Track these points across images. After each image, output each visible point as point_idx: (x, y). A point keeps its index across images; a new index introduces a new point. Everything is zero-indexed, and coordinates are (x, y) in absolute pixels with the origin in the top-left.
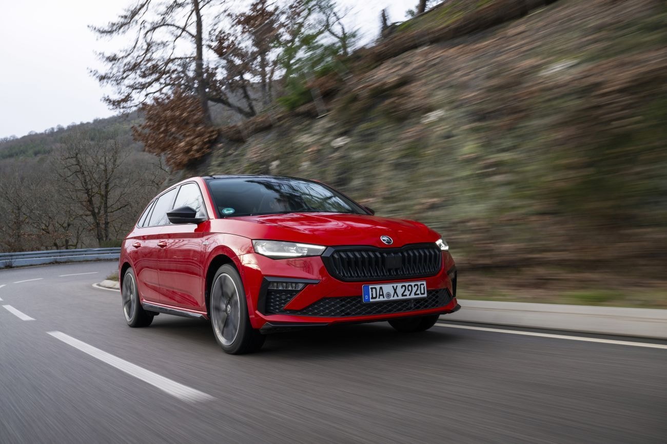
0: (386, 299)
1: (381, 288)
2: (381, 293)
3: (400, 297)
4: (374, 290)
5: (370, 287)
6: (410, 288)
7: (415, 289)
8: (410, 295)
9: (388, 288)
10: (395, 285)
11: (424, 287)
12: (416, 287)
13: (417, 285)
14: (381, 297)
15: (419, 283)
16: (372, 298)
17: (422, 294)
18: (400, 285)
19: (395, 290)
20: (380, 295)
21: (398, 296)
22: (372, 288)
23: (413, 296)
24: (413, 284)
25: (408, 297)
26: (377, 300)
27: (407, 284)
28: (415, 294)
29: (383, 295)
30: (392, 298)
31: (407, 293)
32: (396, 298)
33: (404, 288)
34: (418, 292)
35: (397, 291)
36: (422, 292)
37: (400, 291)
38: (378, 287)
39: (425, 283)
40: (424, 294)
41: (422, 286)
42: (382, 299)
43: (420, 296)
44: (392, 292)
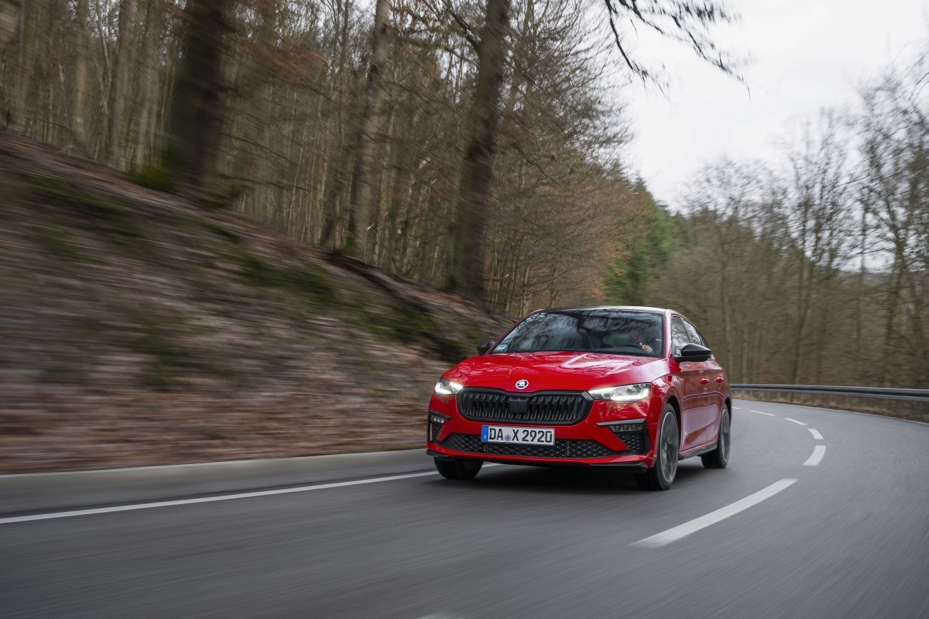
0: (504, 441)
1: (500, 430)
2: (500, 435)
3: (521, 441)
4: (493, 431)
5: (490, 427)
6: (533, 434)
7: (538, 436)
8: (532, 441)
9: (508, 431)
10: (516, 429)
11: (551, 436)
12: (541, 434)
13: (543, 432)
14: (500, 439)
15: (545, 430)
16: (491, 438)
17: (546, 441)
18: (521, 430)
19: (516, 434)
20: (498, 437)
21: (518, 440)
22: (491, 429)
23: (535, 442)
24: (537, 430)
25: (530, 442)
26: (495, 440)
27: (530, 430)
28: (539, 440)
29: (502, 437)
30: (511, 441)
31: (529, 438)
32: (515, 441)
33: (526, 433)
34: (543, 439)
35: (518, 435)
36: (548, 440)
37: (521, 435)
38: (497, 428)
39: (553, 431)
40: (550, 441)
41: (549, 434)
42: (500, 440)
43: (545, 443)
44: (512, 435)
